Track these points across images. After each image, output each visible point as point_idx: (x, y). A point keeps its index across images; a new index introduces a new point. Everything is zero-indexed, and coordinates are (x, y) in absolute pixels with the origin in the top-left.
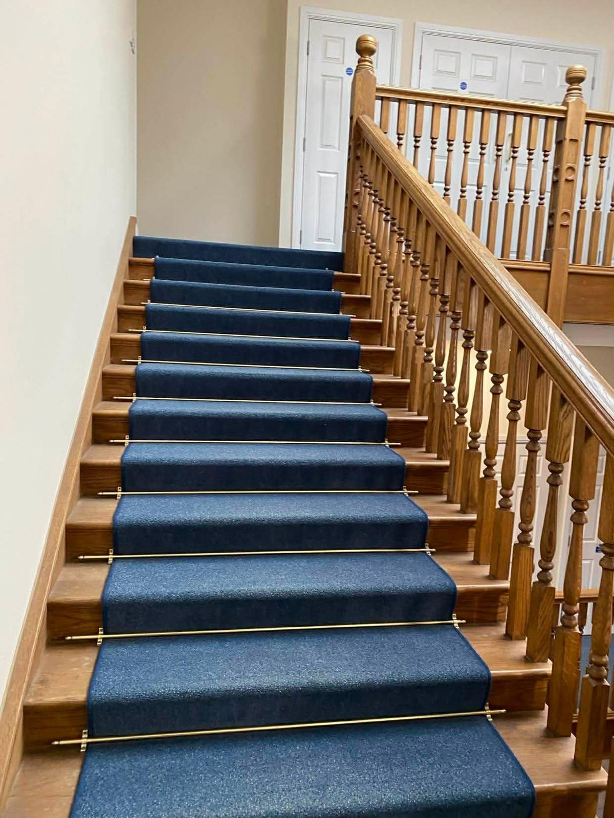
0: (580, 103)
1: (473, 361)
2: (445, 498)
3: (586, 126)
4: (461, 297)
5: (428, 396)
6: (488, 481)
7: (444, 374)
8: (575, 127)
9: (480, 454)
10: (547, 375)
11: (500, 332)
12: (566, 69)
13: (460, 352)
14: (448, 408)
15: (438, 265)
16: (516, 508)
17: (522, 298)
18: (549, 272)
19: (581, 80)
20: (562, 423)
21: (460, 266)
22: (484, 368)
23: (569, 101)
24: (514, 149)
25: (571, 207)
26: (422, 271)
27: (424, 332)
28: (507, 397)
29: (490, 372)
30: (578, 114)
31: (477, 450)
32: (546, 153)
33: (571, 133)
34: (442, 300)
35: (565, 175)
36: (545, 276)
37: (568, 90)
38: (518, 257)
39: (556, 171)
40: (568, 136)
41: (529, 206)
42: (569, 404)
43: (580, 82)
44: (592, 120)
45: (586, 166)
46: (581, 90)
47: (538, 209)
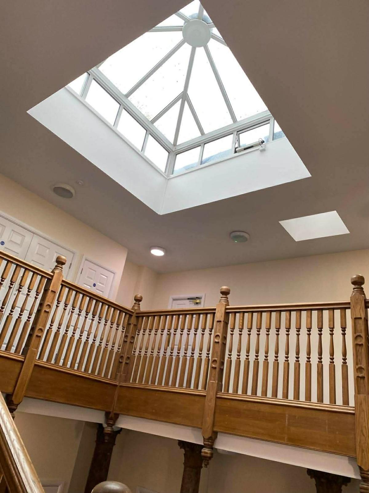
0: (60, 274)
3: (61, 286)
8: (56, 285)
18: (22, 362)
19: (64, 264)
23: (55, 272)
24: (21, 286)
25: (44, 326)
30: (58, 279)
32: (37, 293)
33: (53, 287)
35: (45, 308)
36: (20, 364)
37: (56, 266)
38: (6, 349)
39: (41, 305)
40: (51, 288)
41: (21, 320)
43: (62, 265)
44: (64, 284)
45: (57, 306)
46: (62, 268)
47: (26, 323)
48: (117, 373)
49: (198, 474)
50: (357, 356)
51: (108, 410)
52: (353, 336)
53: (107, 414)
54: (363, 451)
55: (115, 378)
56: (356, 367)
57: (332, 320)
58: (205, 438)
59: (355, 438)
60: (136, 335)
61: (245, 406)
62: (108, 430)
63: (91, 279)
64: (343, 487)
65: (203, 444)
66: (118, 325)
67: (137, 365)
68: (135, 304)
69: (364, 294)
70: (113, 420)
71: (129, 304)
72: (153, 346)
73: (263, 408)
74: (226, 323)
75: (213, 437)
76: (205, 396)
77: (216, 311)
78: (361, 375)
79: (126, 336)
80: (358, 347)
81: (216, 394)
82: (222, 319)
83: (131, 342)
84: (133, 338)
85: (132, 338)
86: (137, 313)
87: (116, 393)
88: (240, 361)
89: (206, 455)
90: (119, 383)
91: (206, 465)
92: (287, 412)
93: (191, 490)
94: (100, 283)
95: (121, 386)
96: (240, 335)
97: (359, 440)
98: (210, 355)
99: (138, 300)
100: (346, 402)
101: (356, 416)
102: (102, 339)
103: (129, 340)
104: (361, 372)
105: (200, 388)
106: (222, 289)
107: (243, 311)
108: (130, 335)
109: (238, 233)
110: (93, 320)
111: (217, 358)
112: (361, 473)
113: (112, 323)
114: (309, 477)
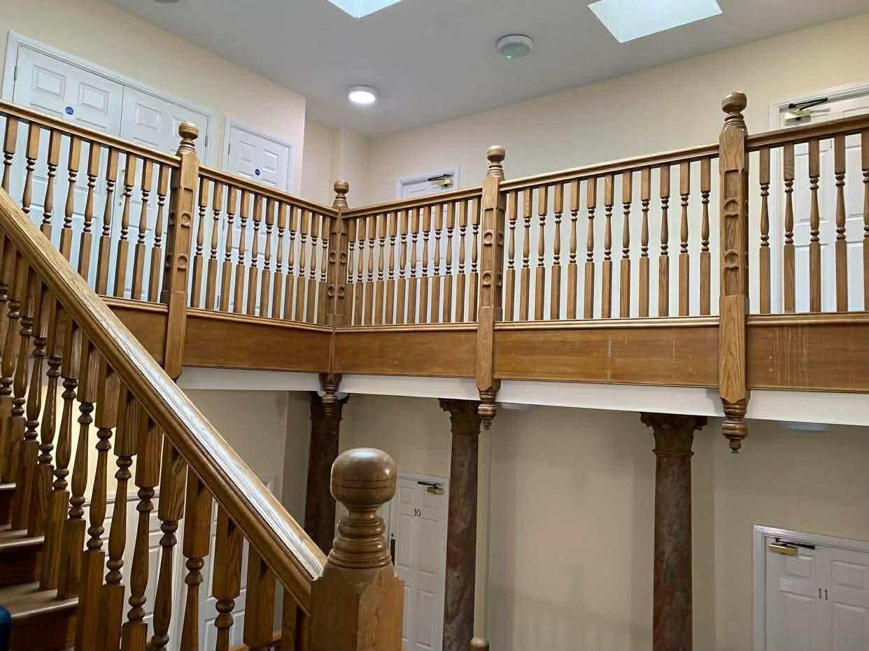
0: (193, 157)
1: (76, 413)
2: (37, 585)
3: (199, 178)
4: (61, 341)
5: (18, 457)
6: (93, 553)
7: (38, 430)
8: (189, 178)
9: (85, 522)
10: (159, 429)
11: (107, 381)
12: (180, 123)
13: (60, 403)
14: (44, 471)
15: (32, 302)
16: (126, 581)
17: (131, 346)
18: (166, 314)
19: (194, 137)
20: (175, 478)
21: (59, 306)
22: (89, 421)
23: (183, 153)
24: (128, 187)
25: (188, 252)
26: (10, 307)
27: (12, 379)
28: (115, 454)
29: (96, 425)
30: (192, 167)
31: (81, 517)
32: (161, 197)
33: (185, 183)
34: (36, 342)
35: (181, 221)
36: (163, 319)
37: (182, 143)
38: (133, 297)
39: (172, 216)
40: (183, 185)
41: (145, 246)
42: (181, 457)
43: (193, 139)
44: (205, 175)
45: (201, 216)
46: (193, 145)
47: (154, 250)
48: (328, 314)
49: (475, 442)
50: (727, 236)
51: (323, 371)
52: (721, 202)
53: (323, 377)
54: (729, 377)
55: (326, 323)
56: (724, 254)
57: (686, 180)
58: (482, 390)
59: (718, 362)
60: (349, 251)
61: (541, 337)
62: (328, 398)
63: (249, 161)
64: (696, 432)
65: (480, 400)
66: (314, 237)
67: (359, 298)
68: (337, 198)
69: (745, 127)
70: (333, 384)
71: (326, 200)
72: (381, 264)
73: (570, 336)
74: (502, 211)
75: (494, 387)
76: (476, 331)
77: (483, 193)
78: (731, 266)
79: (332, 255)
80: (729, 220)
81: (494, 326)
82: (494, 206)
83: (341, 263)
84: (344, 255)
85: (343, 257)
86: (343, 214)
87: (332, 343)
88: (528, 270)
89: (486, 413)
90: (334, 329)
91: (487, 427)
92: (610, 336)
93: (466, 463)
94: (267, 167)
95: (336, 333)
96: (527, 227)
97: (723, 363)
98: (478, 268)
99: (342, 191)
100: (705, 310)
101: (720, 329)
102: (291, 264)
103: (337, 260)
104: (732, 261)
105: (466, 319)
106: (490, 151)
107: (529, 186)
108: (338, 252)
109: (512, 39)
110: (269, 233)
111: (490, 270)
112: (725, 408)
113: (303, 235)
114: (644, 425)
